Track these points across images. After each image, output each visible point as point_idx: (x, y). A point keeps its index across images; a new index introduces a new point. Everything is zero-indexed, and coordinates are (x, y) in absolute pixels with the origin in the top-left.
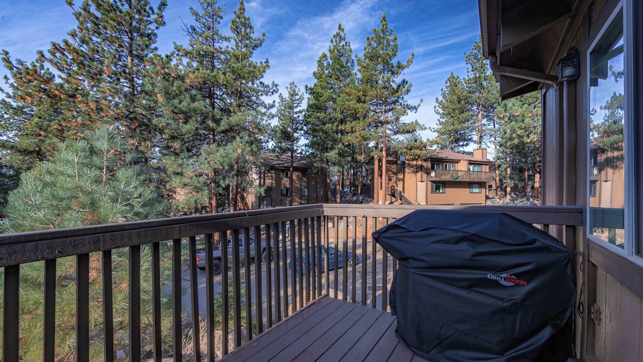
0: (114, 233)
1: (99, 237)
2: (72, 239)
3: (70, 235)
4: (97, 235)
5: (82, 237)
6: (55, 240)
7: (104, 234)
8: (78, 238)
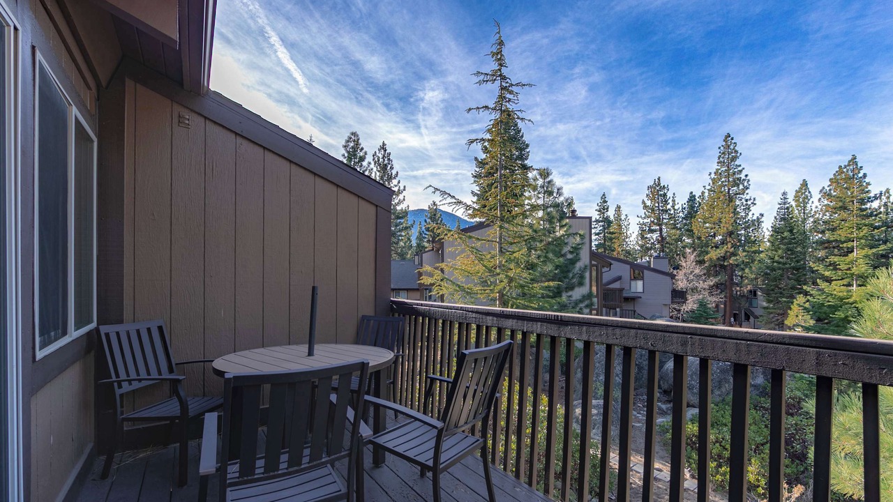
0: (703, 337)
1: (687, 338)
2: (663, 334)
3: (660, 329)
4: (685, 336)
5: (671, 334)
6: (650, 332)
7: (693, 336)
8: (668, 334)
